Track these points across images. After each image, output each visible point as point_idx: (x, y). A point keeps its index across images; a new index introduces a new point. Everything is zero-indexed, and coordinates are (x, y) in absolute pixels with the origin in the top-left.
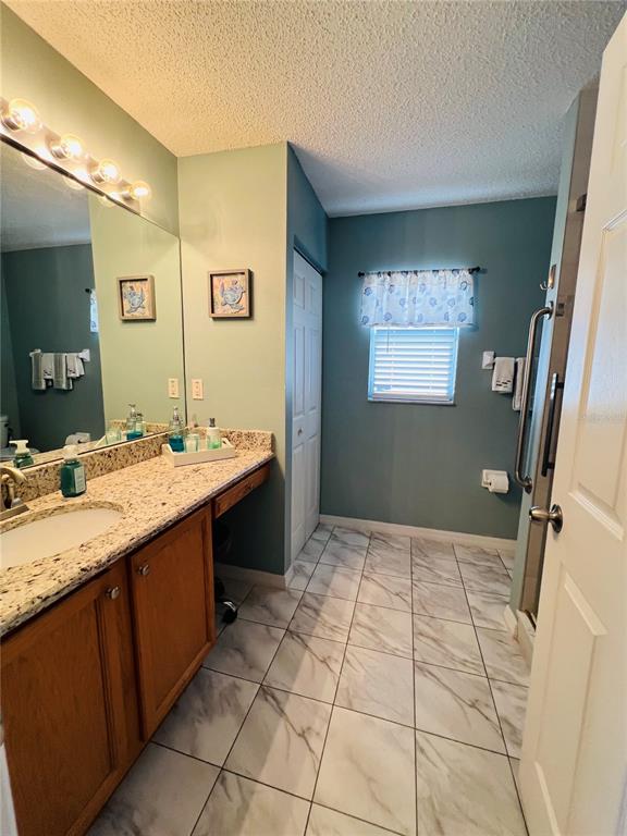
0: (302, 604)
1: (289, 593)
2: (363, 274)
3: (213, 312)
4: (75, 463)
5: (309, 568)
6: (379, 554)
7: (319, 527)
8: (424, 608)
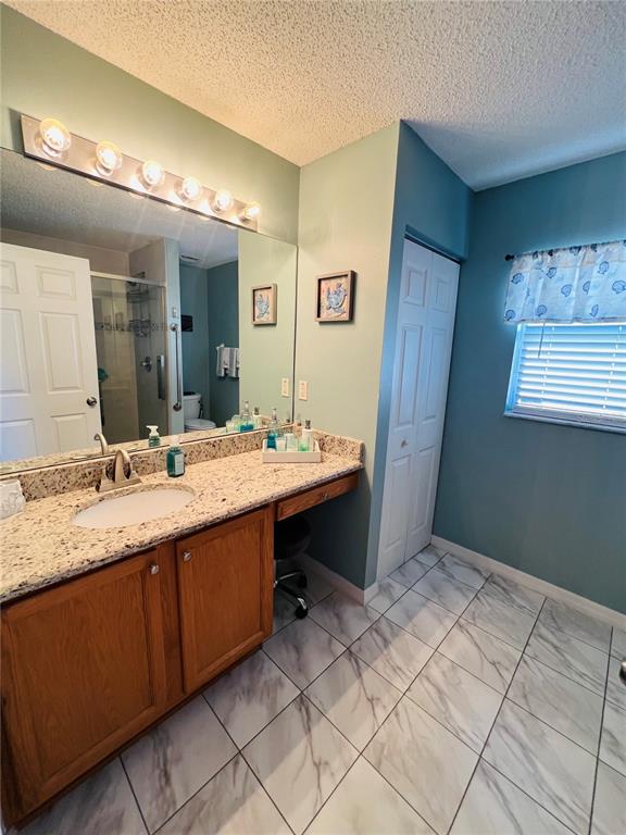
0: (375, 628)
1: (366, 611)
2: (513, 257)
3: (319, 316)
4: (177, 451)
5: (398, 590)
6: (492, 604)
7: (427, 548)
8: (525, 697)
